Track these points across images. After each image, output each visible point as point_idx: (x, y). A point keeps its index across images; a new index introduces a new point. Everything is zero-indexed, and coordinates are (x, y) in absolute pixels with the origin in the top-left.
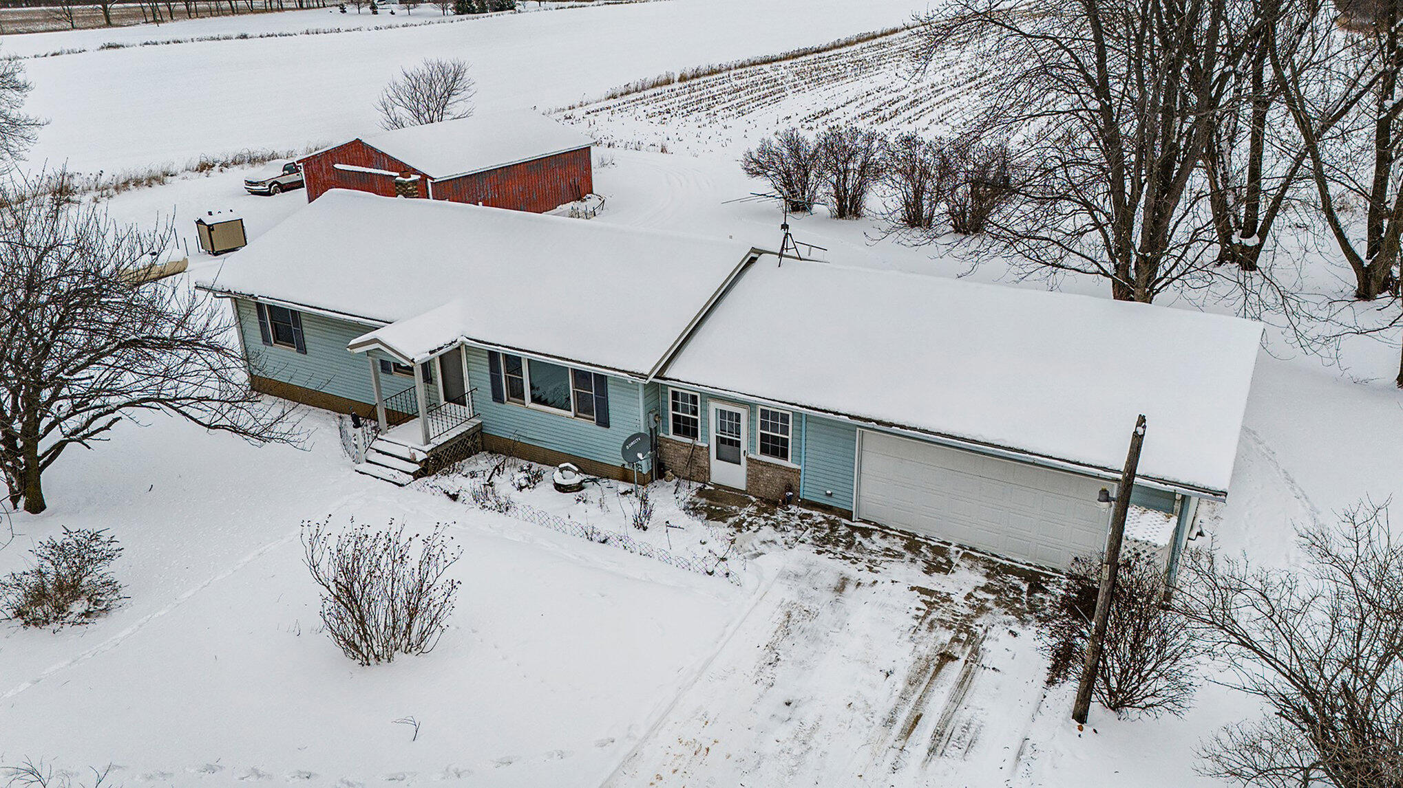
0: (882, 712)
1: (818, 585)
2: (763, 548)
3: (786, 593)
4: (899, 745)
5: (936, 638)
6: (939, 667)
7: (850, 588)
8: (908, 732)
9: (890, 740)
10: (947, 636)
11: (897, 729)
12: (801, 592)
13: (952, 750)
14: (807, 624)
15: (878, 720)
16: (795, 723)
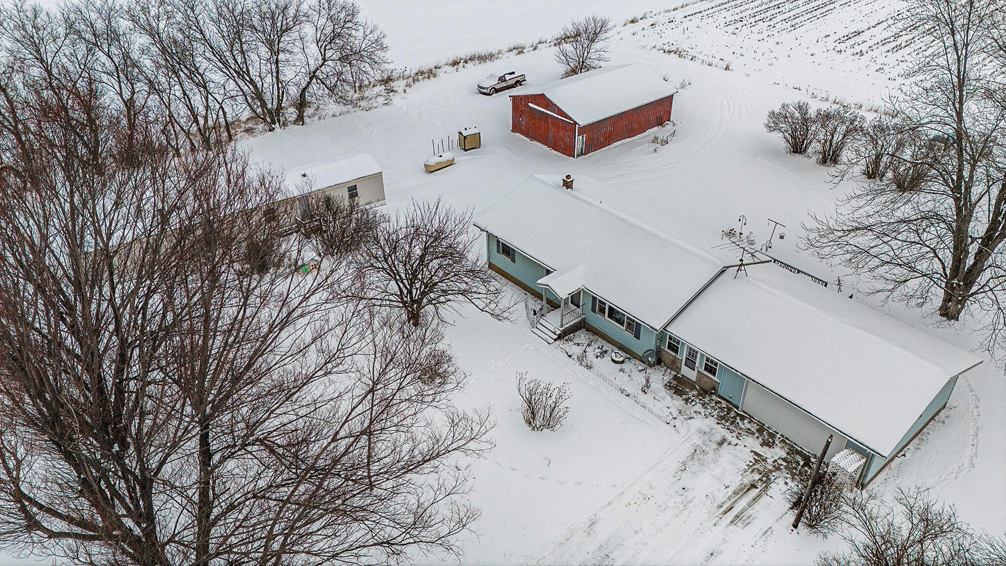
0: (719, 502)
1: (712, 440)
2: (694, 415)
3: (697, 440)
4: (720, 516)
5: (753, 477)
6: (749, 490)
7: (725, 444)
8: (725, 513)
9: (717, 514)
10: (757, 477)
11: (721, 510)
12: (704, 441)
13: (739, 524)
14: (701, 457)
15: (716, 505)
16: (684, 497)
